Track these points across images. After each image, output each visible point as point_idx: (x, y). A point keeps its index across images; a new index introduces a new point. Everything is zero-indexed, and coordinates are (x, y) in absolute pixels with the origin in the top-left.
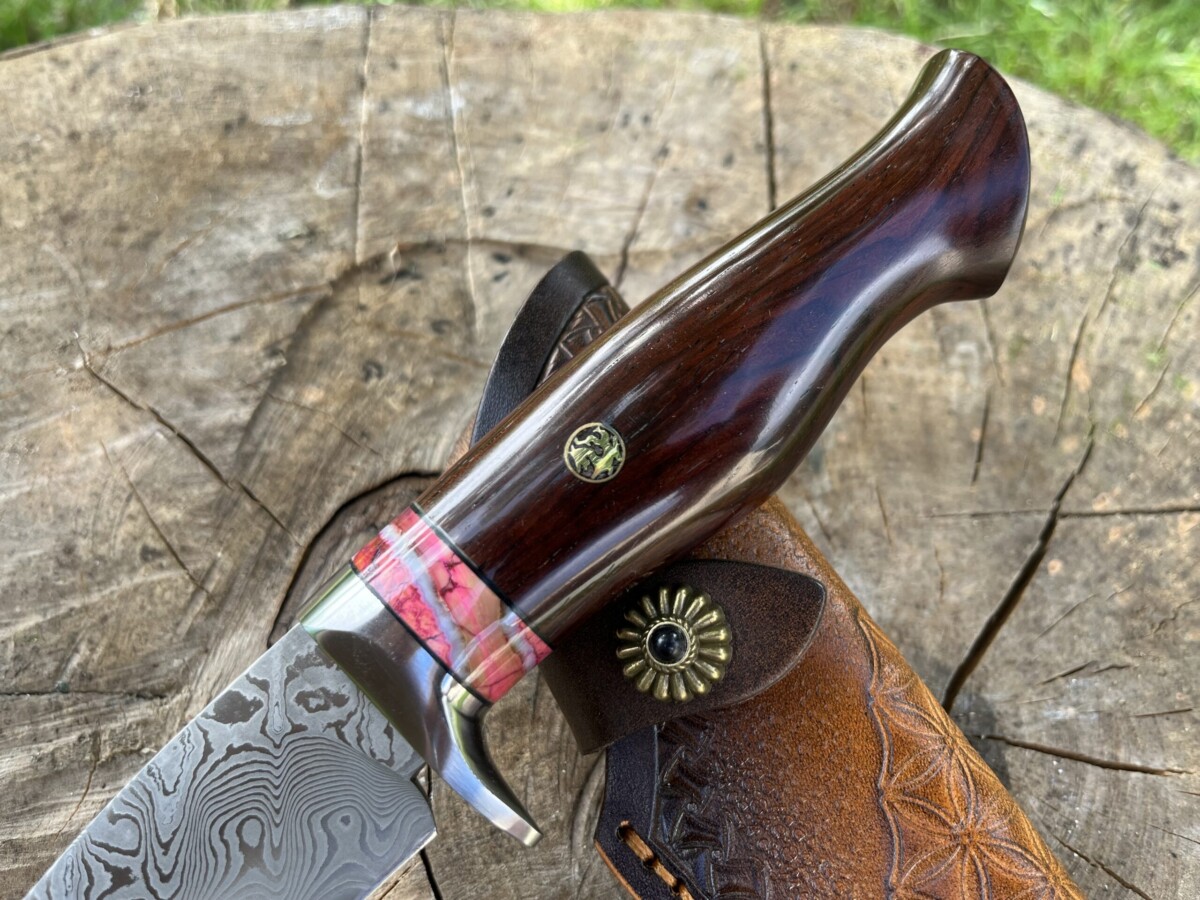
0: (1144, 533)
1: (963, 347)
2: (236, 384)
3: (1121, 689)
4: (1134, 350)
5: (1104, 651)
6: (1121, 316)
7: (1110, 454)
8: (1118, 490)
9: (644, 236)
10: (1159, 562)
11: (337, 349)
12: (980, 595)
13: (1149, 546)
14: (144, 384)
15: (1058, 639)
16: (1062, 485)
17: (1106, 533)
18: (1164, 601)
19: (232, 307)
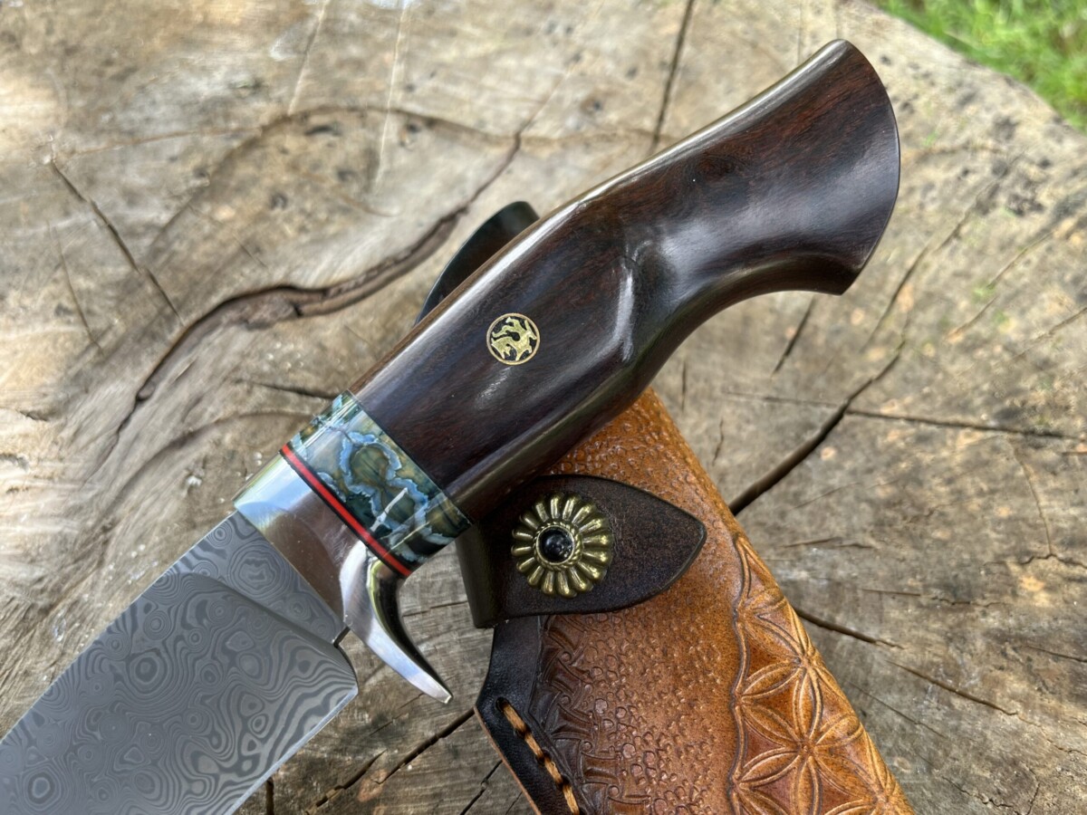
0: (922, 439)
2: (164, 193)
3: (857, 564)
4: (964, 283)
5: (851, 531)
6: (960, 251)
7: (912, 368)
8: (908, 399)
9: (538, 125)
10: (928, 466)
11: (255, 181)
12: (750, 464)
13: (923, 451)
14: (92, 182)
15: (812, 513)
16: (857, 387)
17: (885, 434)
18: (923, 500)
19: (177, 134)
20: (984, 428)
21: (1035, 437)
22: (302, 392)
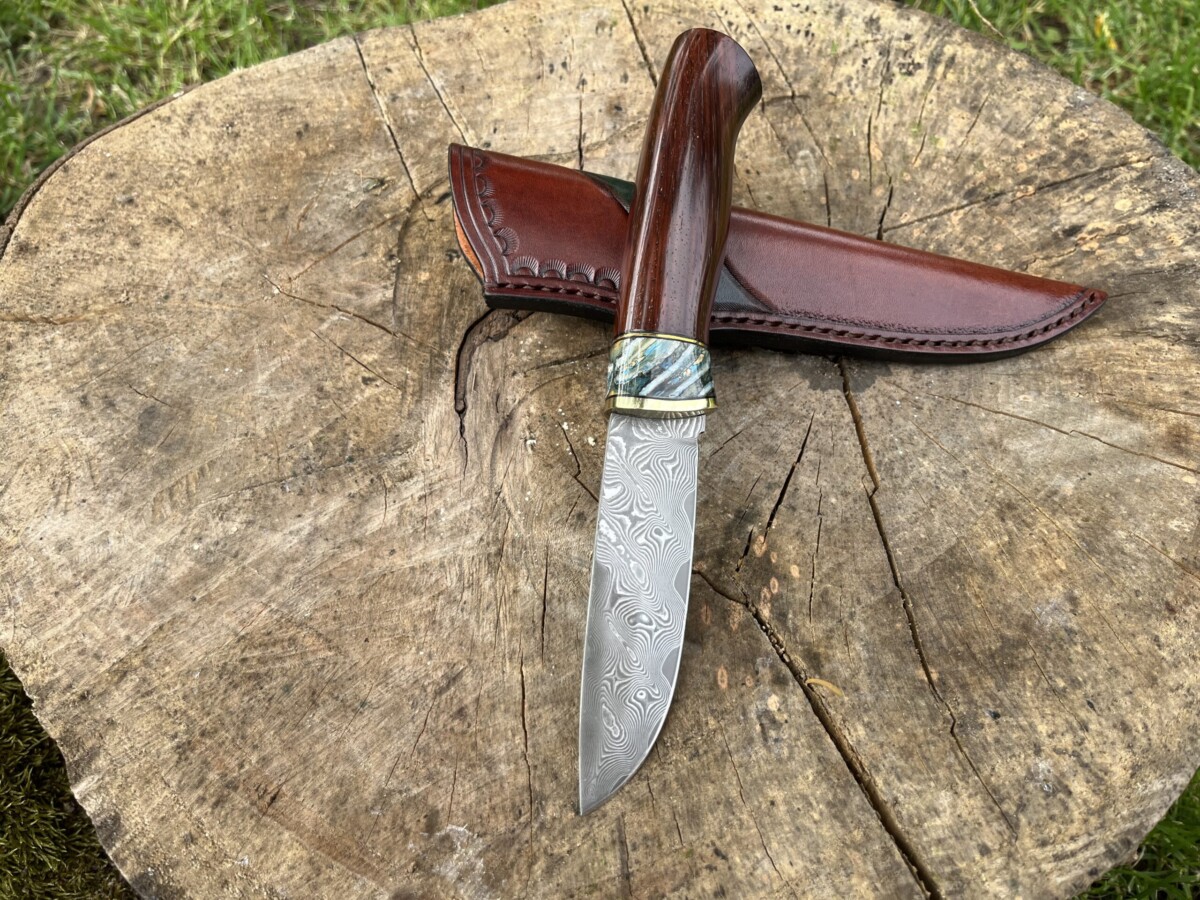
0: (933, 228)
1: (801, 153)
2: (376, 279)
4: (903, 129)
6: (890, 110)
7: (903, 191)
8: (912, 209)
9: (589, 136)
10: (945, 241)
11: (426, 247)
13: (938, 234)
14: (321, 293)
16: (880, 215)
17: (912, 234)
19: (354, 238)
20: (963, 207)
21: (992, 200)
22: (558, 362)
